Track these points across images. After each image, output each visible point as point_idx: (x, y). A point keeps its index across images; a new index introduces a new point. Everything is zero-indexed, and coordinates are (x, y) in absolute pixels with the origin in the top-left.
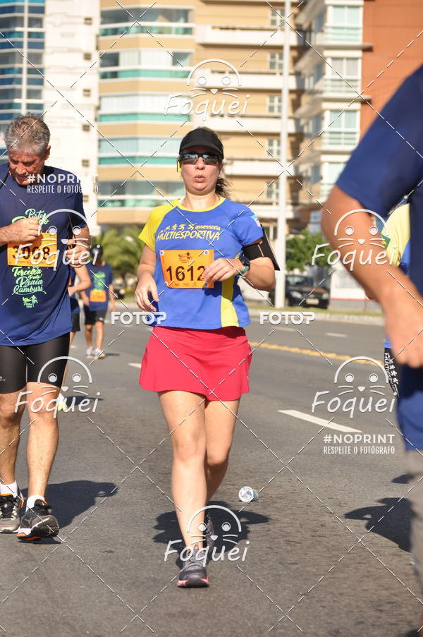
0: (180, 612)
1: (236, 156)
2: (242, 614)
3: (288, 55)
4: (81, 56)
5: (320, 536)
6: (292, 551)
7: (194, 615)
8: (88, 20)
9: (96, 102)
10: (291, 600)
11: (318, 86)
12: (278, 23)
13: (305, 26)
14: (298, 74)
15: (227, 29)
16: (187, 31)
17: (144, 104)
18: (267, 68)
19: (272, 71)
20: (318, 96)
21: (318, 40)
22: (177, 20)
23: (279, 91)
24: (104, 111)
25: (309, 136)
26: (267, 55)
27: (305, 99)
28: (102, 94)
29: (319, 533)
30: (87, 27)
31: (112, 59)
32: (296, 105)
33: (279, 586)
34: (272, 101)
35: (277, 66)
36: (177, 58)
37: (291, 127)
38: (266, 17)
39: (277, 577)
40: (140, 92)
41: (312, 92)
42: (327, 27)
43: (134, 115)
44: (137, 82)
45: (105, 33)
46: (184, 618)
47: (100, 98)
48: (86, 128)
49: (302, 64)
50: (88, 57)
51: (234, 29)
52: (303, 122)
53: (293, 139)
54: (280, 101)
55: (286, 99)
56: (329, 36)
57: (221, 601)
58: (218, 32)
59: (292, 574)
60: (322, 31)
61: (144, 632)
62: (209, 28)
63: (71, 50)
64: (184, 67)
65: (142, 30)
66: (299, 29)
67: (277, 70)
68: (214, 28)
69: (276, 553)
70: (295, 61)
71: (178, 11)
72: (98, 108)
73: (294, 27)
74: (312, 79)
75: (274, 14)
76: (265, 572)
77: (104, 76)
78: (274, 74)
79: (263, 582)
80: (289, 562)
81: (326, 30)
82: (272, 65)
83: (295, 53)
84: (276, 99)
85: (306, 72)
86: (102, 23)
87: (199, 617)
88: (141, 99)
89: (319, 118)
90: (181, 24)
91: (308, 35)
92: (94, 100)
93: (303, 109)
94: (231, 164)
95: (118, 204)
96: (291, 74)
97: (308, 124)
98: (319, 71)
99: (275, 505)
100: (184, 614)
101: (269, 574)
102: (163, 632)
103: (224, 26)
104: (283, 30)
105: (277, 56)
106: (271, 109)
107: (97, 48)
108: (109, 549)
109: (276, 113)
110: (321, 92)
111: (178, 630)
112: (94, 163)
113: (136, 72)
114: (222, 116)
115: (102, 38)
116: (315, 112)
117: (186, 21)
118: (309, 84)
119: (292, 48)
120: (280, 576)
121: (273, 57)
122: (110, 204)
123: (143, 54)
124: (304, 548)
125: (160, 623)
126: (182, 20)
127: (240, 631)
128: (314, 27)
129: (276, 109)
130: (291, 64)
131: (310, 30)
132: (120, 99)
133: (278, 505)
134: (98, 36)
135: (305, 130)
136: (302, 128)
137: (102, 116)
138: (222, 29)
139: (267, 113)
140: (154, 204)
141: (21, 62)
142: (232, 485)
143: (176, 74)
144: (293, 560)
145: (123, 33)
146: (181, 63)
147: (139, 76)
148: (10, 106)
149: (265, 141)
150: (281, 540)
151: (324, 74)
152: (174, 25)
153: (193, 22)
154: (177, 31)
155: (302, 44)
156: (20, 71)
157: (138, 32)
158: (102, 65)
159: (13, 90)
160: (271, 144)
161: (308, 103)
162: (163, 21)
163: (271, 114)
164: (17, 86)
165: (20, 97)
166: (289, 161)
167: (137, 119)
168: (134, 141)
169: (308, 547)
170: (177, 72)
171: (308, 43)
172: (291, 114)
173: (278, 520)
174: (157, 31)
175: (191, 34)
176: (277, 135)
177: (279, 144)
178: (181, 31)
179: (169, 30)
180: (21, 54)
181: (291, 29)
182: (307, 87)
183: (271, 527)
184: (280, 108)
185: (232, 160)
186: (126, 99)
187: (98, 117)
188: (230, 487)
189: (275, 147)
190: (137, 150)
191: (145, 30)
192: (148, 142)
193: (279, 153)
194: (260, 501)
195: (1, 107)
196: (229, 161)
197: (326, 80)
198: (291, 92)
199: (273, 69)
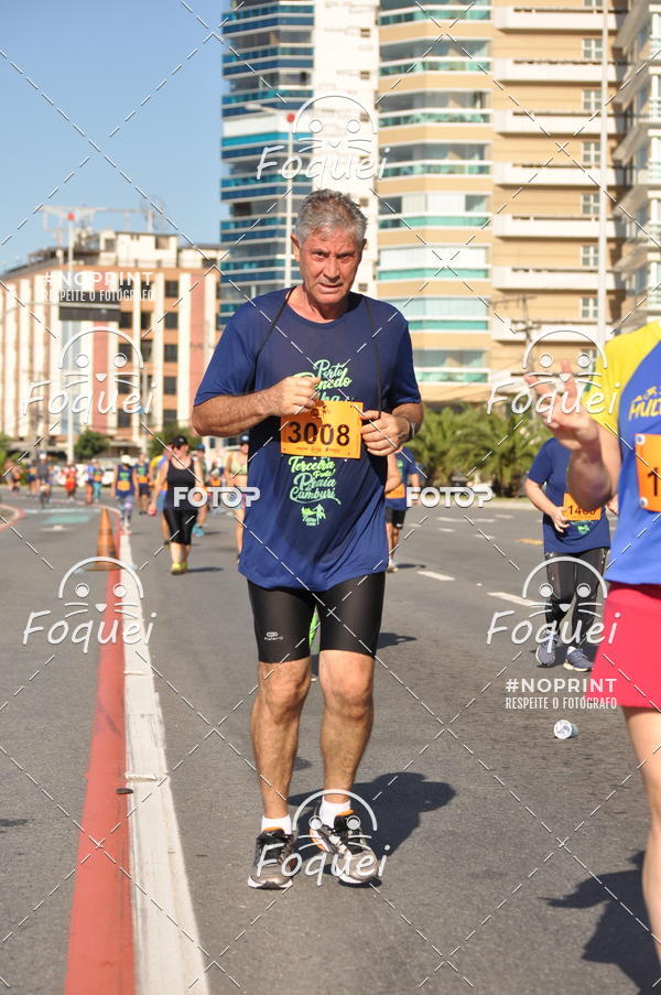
0: (485, 872)
1: (543, 319)
2: (560, 874)
3: (604, 197)
6: (620, 797)
7: (501, 874)
9: (375, 258)
10: (619, 857)
11: (641, 234)
12: (593, 158)
13: (625, 162)
14: (617, 219)
15: (531, 166)
16: (483, 170)
18: (579, 213)
20: (642, 245)
21: (640, 178)
22: (470, 157)
23: (595, 240)
24: (383, 266)
25: (632, 293)
26: (579, 197)
27: (627, 249)
28: (381, 247)
31: (395, 204)
32: (615, 256)
33: (604, 839)
34: (586, 251)
35: (592, 210)
36: (471, 202)
37: (611, 284)
38: (578, 152)
39: (602, 829)
41: (635, 241)
42: (651, 164)
43: (420, 270)
44: (423, 232)
45: (386, 174)
46: (491, 878)
47: (379, 252)
48: (363, 287)
49: (622, 208)
50: (364, 203)
51: (538, 166)
52: (624, 276)
53: (612, 297)
54: (596, 251)
55: (604, 249)
56: (655, 174)
57: (534, 858)
58: (520, 169)
59: (619, 825)
60: (646, 168)
61: (442, 895)
62: (509, 165)
64: (478, 212)
65: (429, 169)
66: (617, 166)
67: (591, 215)
68: (515, 165)
69: (601, 800)
70: (613, 204)
71: (472, 146)
72: (377, 263)
73: (611, 164)
74: (634, 225)
75: (587, 148)
77: (384, 225)
78: (589, 219)
80: (616, 811)
81: (650, 167)
82: (586, 209)
83: (613, 195)
84: (591, 250)
85: (626, 216)
87: (508, 878)
89: (643, 271)
90: (476, 162)
91: (628, 172)
92: (372, 254)
93: (624, 261)
94: (538, 328)
96: (609, 220)
97: (630, 279)
98: (643, 214)
99: (599, 742)
100: (489, 874)
102: (465, 895)
103: (527, 163)
104: (598, 167)
105: (592, 198)
106: (586, 261)
107: (375, 192)
109: (591, 267)
110: (645, 241)
111: (483, 893)
113: (422, 220)
114: (527, 271)
115: (381, 180)
116: (639, 265)
117: (482, 158)
118: (630, 231)
119: (610, 188)
121: (587, 199)
123: (430, 198)
125: (460, 884)
126: (477, 157)
128: (635, 163)
129: (592, 261)
130: (609, 208)
131: (630, 166)
132: (404, 253)
135: (627, 287)
136: (624, 283)
137: (381, 273)
138: (524, 166)
139: (580, 266)
140: (445, 377)
141: (285, 210)
142: (546, 718)
143: (470, 221)
144: (620, 809)
145: (406, 174)
146: (476, 208)
147: (425, 224)
148: (272, 263)
149: (579, 300)
150: (606, 785)
151: (649, 219)
152: (467, 163)
153: (490, 159)
154: (471, 170)
155: (621, 183)
156: (284, 221)
157: (423, 173)
158: (381, 212)
159: (276, 244)
160: (586, 303)
161: (630, 254)
162: (452, 159)
163: (586, 268)
164: (280, 240)
165: (283, 252)
166: (608, 324)
167: (424, 276)
168: (421, 303)
169: (639, 793)
170: (471, 219)
171: (628, 182)
172: (609, 267)
173: (601, 760)
174: (447, 170)
175: (488, 173)
176: (594, 292)
177: (596, 304)
178: (476, 170)
179: (461, 170)
180: (285, 201)
181: (608, 166)
182: (628, 235)
183: (593, 768)
184: (596, 260)
185: (540, 323)
186: (410, 252)
187: (377, 274)
188: (542, 721)
189: (591, 308)
190: (425, 314)
191: (432, 170)
192: (436, 302)
193: (596, 313)
194: (580, 737)
195: (261, 264)
196: (535, 326)
197: (651, 226)
198: (609, 240)
199: (587, 214)
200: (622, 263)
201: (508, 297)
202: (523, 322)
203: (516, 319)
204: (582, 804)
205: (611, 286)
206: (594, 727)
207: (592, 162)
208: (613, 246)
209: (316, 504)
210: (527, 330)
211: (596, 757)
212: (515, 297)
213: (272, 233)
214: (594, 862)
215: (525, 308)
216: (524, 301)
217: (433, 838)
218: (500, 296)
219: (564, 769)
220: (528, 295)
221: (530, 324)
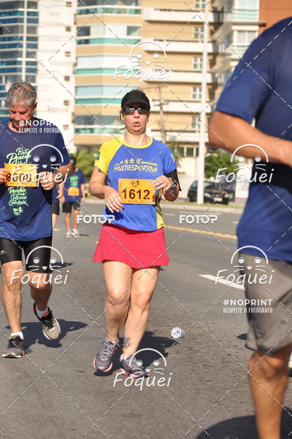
0: (130, 414)
1: (170, 98)
2: (173, 415)
3: (207, 28)
4: (64, 29)
5: (228, 362)
6: (208, 372)
7: (139, 416)
8: (69, 4)
9: (74, 61)
10: (207, 406)
11: (228, 50)
12: (201, 6)
13: (219, 9)
14: (214, 42)
15: (165, 10)
16: (137, 12)
17: (107, 62)
18: (192, 38)
19: (196, 40)
20: (228, 57)
21: (228, 18)
22: (130, 4)
23: (200, 54)
24: (79, 67)
25: (222, 85)
26: (192, 29)
27: (219, 59)
28: (79, 55)
29: (226, 360)
30: (68, 8)
31: (85, 31)
32: (212, 63)
33: (198, 396)
34: (196, 60)
35: (199, 36)
36: (130, 30)
37: (209, 80)
38: (193, 2)
39: (197, 390)
40: (104, 54)
41: (224, 55)
42: (234, 10)
43: (100, 69)
44: (102, 47)
45: (80, 13)
46: (133, 417)
47: (77, 58)
48: (67, 78)
49: (217, 35)
50: (68, 29)
51: (170, 10)
52: (217, 75)
53: (210, 87)
54: (201, 60)
55: (206, 59)
56: (236, 16)
57: (158, 406)
58: (158, 12)
59: (207, 388)
60: (231, 12)
61: (105, 427)
62: (152, 9)
63: (56, 24)
64: (134, 36)
65: (106, 11)
66: (215, 11)
67: (199, 39)
68: (156, 9)
69: (197, 373)
70: (212, 33)
72: (76, 65)
73: (211, 9)
74: (224, 45)
76: (189, 387)
77: (80, 42)
78: (198, 42)
79: (188, 393)
80: (206, 380)
81: (234, 12)
82: (196, 35)
83: (212, 28)
84: (199, 59)
85: (219, 40)
86: (79, 6)
87: (143, 418)
88: (105, 58)
89: (228, 72)
90: (133, 7)
91: (221, 15)
92: (72, 59)
93: (217, 66)
94: (167, 104)
95: (89, 131)
96: (209, 42)
97: (220, 77)
98: (229, 39)
99: (196, 340)
100: (132, 415)
101: (192, 388)
102: (118, 427)
103: (163, 8)
104: (204, 11)
105: (200, 29)
106: (195, 66)
107: (75, 23)
108: (81, 370)
109: (198, 69)
110: (230, 55)
111: (129, 426)
112: (72, 102)
113: (101, 40)
115: (78, 16)
116: (226, 69)
117: (137, 5)
118: (221, 49)
119: (210, 24)
120: (199, 389)
121: (197, 30)
122: (83, 131)
123: (107, 27)
124: (216, 370)
125: (116, 421)
126: (134, 4)
127: (172, 427)
128: (225, 9)
129: (199, 66)
130: (209, 35)
131: (222, 11)
132: (91, 59)
133: (198, 341)
134: (75, 15)
135: (219, 81)
136: (217, 79)
137: (78, 70)
138: (161, 10)
139: (192, 69)
140: (113, 131)
141: (22, 32)
142: (167, 326)
143: (129, 41)
144: (208, 379)
145: (93, 13)
146: (133, 34)
147: (103, 42)
148: (15, 63)
149: (191, 88)
150: (200, 365)
151: (232, 42)
152: (128, 7)
153: (141, 5)
154: (130, 11)
155: (217, 21)
156: (22, 39)
157: (103, 13)
158: (78, 35)
159: (16, 52)
160: (195, 90)
161: (221, 62)
162: (120, 5)
163: (195, 70)
164: (19, 49)
165: (21, 57)
166: (207, 102)
167: (102, 72)
168: (100, 88)
169: (219, 370)
170: (130, 40)
171: (221, 20)
172: (209, 70)
173: (198, 351)
174: (116, 11)
175: (140, 13)
176: (199, 84)
177: (200, 91)
178: (133, 12)
179: (125, 11)
180: (22, 27)
181: (210, 11)
182: (220, 51)
183: (193, 355)
184: (201, 66)
185: (168, 101)
186: (94, 59)
187: (75, 71)
188: (165, 327)
189: (198, 93)
190: (102, 94)
191: (108, 11)
192: (109, 88)
193: (200, 96)
194: (186, 337)
195: (8, 63)
196: (166, 102)
197: (233, 46)
198: (209, 54)
199: (197, 38)
200: (217, 67)
201: (150, 86)
202: (159, 100)
203: (155, 98)
204: (186, 375)
205: (210, 80)
206: (194, 331)
207: (201, 8)
208: (211, 57)
209: (19, 206)
210: (161, 105)
211: (195, 349)
212: (154, 86)
213: (15, 46)
214: (193, 409)
215: (160, 92)
216: (160, 88)
217: (101, 394)
218: (146, 85)
219: (177, 356)
220: (162, 85)
221: (162, 101)
